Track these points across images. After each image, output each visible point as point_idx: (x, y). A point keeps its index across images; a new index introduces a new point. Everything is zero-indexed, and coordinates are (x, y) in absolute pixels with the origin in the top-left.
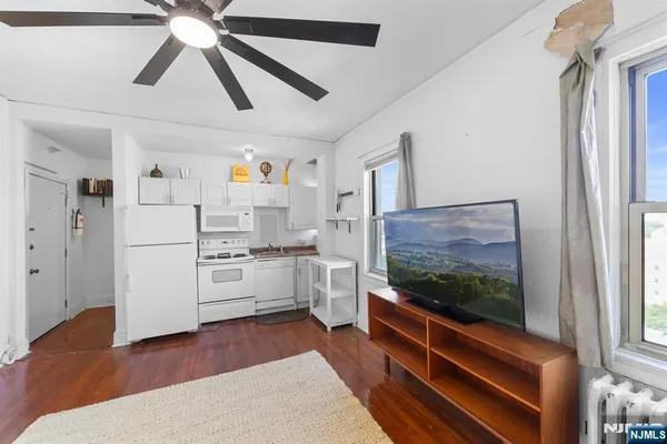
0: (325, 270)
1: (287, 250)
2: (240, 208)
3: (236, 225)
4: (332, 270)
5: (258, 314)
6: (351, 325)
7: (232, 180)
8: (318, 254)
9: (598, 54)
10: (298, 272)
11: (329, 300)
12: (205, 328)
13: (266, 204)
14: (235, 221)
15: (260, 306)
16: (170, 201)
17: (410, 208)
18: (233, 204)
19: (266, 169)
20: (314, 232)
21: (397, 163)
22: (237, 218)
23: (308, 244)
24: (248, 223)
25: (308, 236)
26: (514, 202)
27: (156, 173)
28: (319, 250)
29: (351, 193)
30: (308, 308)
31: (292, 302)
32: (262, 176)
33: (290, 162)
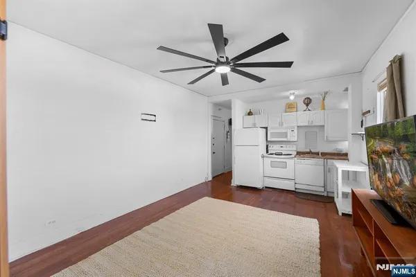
2: (288, 128)
3: (286, 137)
4: (343, 171)
5: (297, 191)
7: (286, 112)
8: (348, 160)
10: (328, 170)
12: (267, 189)
13: (306, 124)
14: (285, 135)
15: (298, 186)
16: (254, 126)
18: (285, 125)
19: (308, 102)
20: (346, 143)
22: (286, 133)
24: (293, 136)
25: (344, 146)
27: (250, 114)
28: (349, 157)
29: (369, 111)
31: (322, 189)
32: (305, 107)
33: (326, 93)
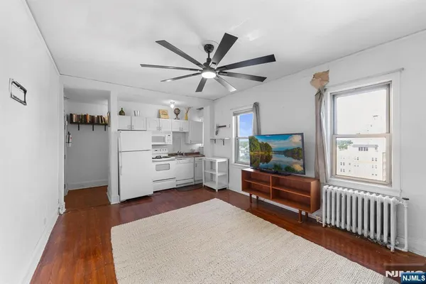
0: (215, 163)
1: (187, 155)
2: (166, 133)
3: (164, 141)
4: (218, 163)
6: (225, 189)
7: (160, 117)
8: (204, 156)
9: (325, 90)
10: (195, 165)
11: (217, 177)
12: (155, 194)
13: (178, 130)
14: (164, 139)
15: (179, 182)
16: (131, 129)
17: (259, 134)
18: (163, 130)
19: (177, 112)
20: (200, 145)
21: (253, 114)
22: (164, 138)
23: (196, 151)
24: (169, 141)
25: (196, 147)
26: (302, 134)
27: (122, 113)
28: (205, 154)
29: (225, 126)
30: (202, 183)
31: (192, 180)
32: (175, 116)
33: (189, 108)
